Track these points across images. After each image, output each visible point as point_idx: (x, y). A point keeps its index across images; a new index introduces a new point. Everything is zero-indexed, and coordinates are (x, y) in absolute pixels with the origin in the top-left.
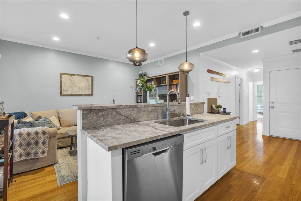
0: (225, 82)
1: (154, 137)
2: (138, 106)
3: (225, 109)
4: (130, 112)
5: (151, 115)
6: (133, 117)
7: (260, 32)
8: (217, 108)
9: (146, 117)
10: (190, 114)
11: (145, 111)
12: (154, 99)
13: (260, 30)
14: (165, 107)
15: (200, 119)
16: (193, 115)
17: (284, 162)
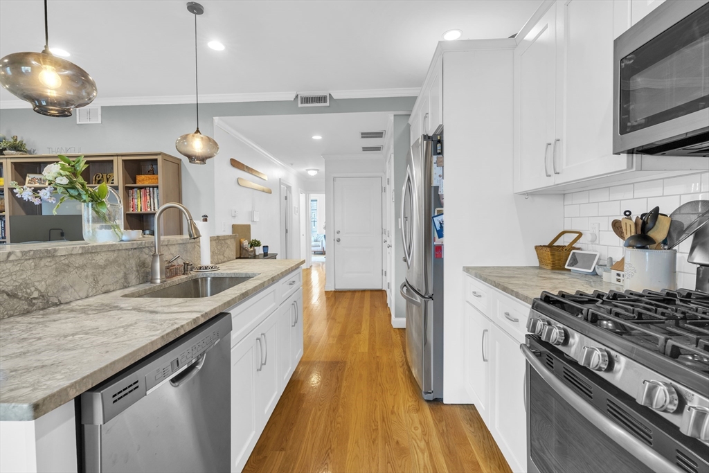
0: (263, 191)
1: (171, 332)
2: (59, 254)
3: (266, 249)
4: (24, 276)
5: (106, 279)
6: (40, 291)
7: (327, 104)
8: (251, 247)
9: (87, 286)
10: (211, 265)
11: (83, 267)
12: (109, 227)
13: (328, 100)
14: (146, 250)
15: (240, 274)
16: (218, 266)
17: (361, 326)
